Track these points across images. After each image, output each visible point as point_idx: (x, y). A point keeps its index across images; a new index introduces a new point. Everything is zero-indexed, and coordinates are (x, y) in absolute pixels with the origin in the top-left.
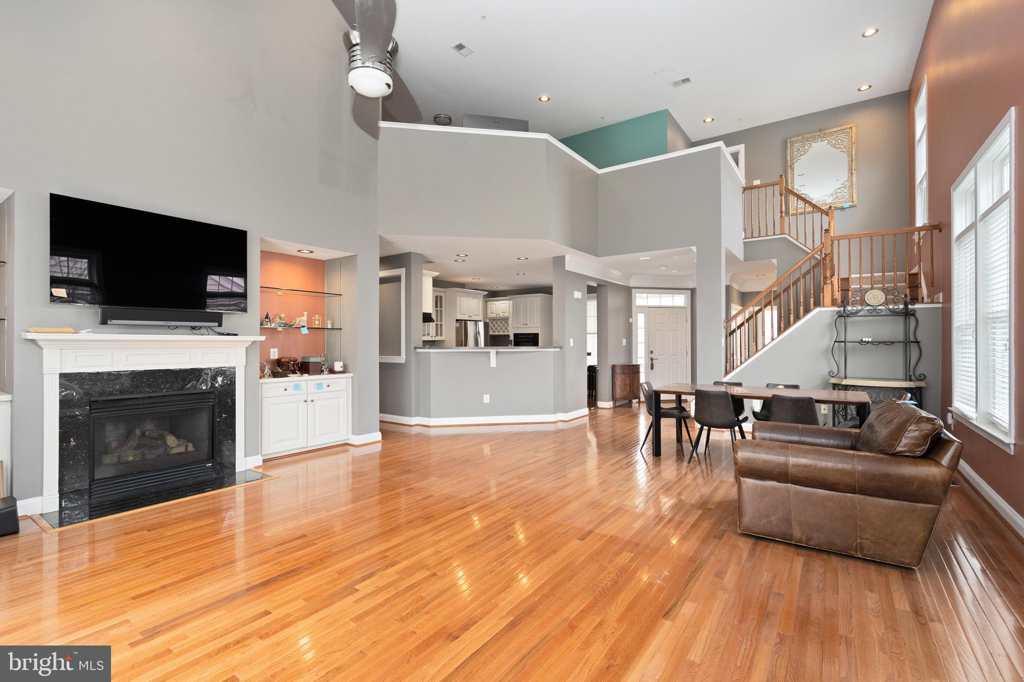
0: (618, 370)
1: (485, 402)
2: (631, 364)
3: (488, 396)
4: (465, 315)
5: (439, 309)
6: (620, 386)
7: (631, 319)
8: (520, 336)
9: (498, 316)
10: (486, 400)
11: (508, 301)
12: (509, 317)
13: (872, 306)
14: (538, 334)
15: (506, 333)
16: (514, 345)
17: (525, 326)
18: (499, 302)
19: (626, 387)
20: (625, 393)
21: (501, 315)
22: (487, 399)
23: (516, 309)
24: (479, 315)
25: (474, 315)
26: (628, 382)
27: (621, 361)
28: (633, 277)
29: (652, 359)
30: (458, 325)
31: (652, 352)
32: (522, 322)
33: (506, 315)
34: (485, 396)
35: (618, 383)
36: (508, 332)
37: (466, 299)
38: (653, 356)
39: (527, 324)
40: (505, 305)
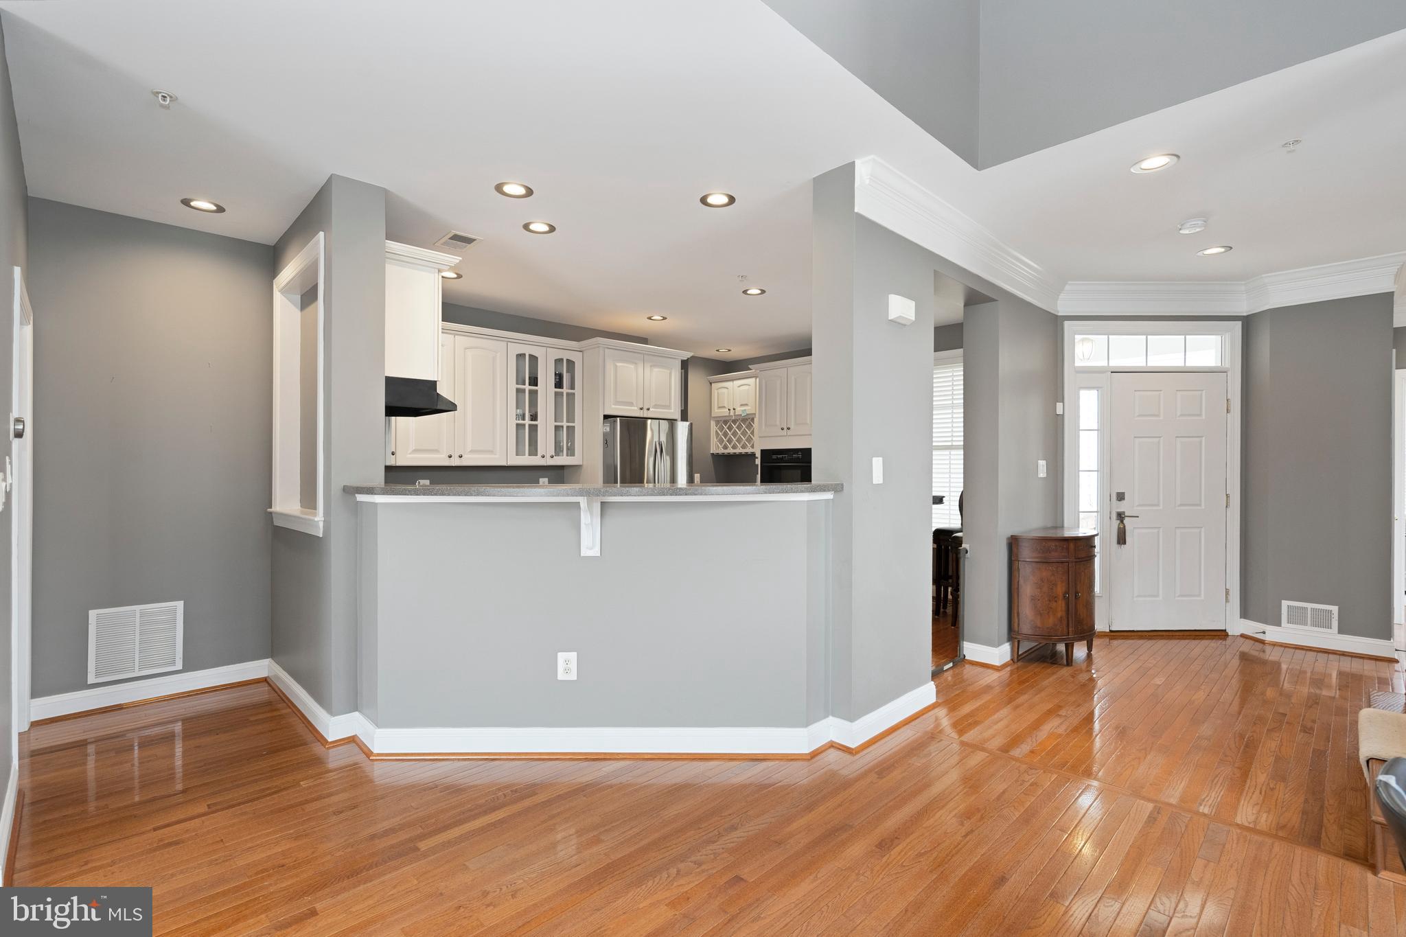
0: (1026, 553)
1: (561, 676)
2: (1059, 534)
3: (573, 656)
4: (631, 404)
5: (565, 390)
6: (1033, 599)
7: (1059, 406)
8: (774, 457)
9: (732, 414)
10: (567, 671)
11: (754, 380)
12: (755, 414)
14: (812, 449)
15: (749, 450)
17: (783, 433)
18: (735, 382)
19: (1054, 605)
20: (1051, 621)
21: (739, 410)
22: (567, 665)
24: (669, 407)
25: (656, 406)
26: (1060, 589)
27: (1031, 523)
28: (1067, 287)
29: (1121, 516)
30: (608, 429)
31: (1121, 497)
32: (778, 423)
33: (749, 409)
34: (562, 657)
35: (1027, 589)
36: (752, 447)
37: (632, 366)
38: (1123, 507)
39: (788, 429)
40: (746, 388)
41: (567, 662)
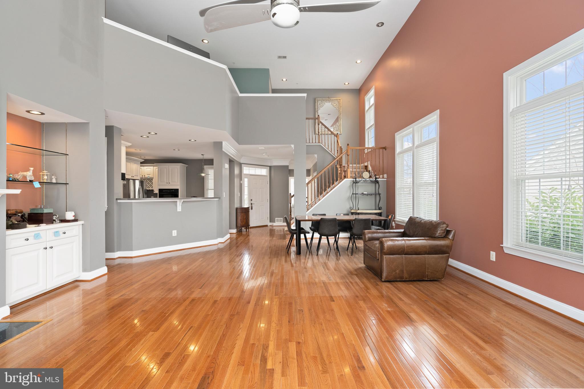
0: (239, 211)
1: (173, 235)
2: (241, 207)
3: (176, 231)
4: (129, 175)
6: (241, 220)
7: (241, 181)
8: (164, 191)
9: (143, 177)
10: (175, 234)
11: (153, 167)
12: (153, 178)
13: (365, 179)
14: (178, 189)
15: (151, 189)
16: (159, 197)
17: (168, 184)
18: (145, 167)
19: (244, 220)
20: (244, 223)
21: (147, 176)
22: (174, 233)
23: (160, 173)
24: (138, 176)
25: (135, 176)
26: (245, 217)
27: (237, 205)
28: (243, 157)
29: (252, 204)
30: (125, 183)
31: (251, 200)
32: (165, 181)
33: (151, 176)
34: (173, 231)
35: (239, 218)
36: (152, 187)
38: (252, 202)
39: (169, 183)
40: (150, 169)
41: (174, 232)
